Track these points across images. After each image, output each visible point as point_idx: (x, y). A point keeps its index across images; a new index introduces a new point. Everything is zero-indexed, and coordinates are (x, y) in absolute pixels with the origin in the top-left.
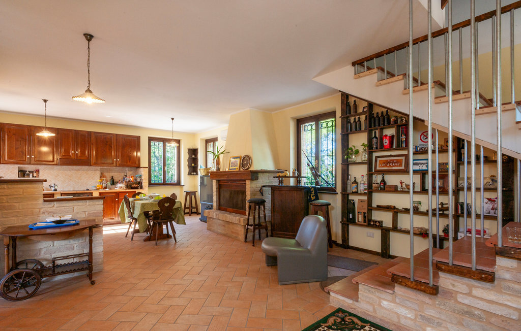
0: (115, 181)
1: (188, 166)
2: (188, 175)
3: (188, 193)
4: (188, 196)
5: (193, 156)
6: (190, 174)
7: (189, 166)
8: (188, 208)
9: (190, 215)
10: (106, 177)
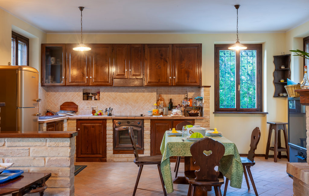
0: (173, 105)
1: (275, 83)
2: (274, 97)
3: (272, 126)
4: (273, 130)
5: (283, 67)
6: (277, 95)
7: (277, 83)
8: (273, 149)
9: (276, 161)
10: (164, 100)
